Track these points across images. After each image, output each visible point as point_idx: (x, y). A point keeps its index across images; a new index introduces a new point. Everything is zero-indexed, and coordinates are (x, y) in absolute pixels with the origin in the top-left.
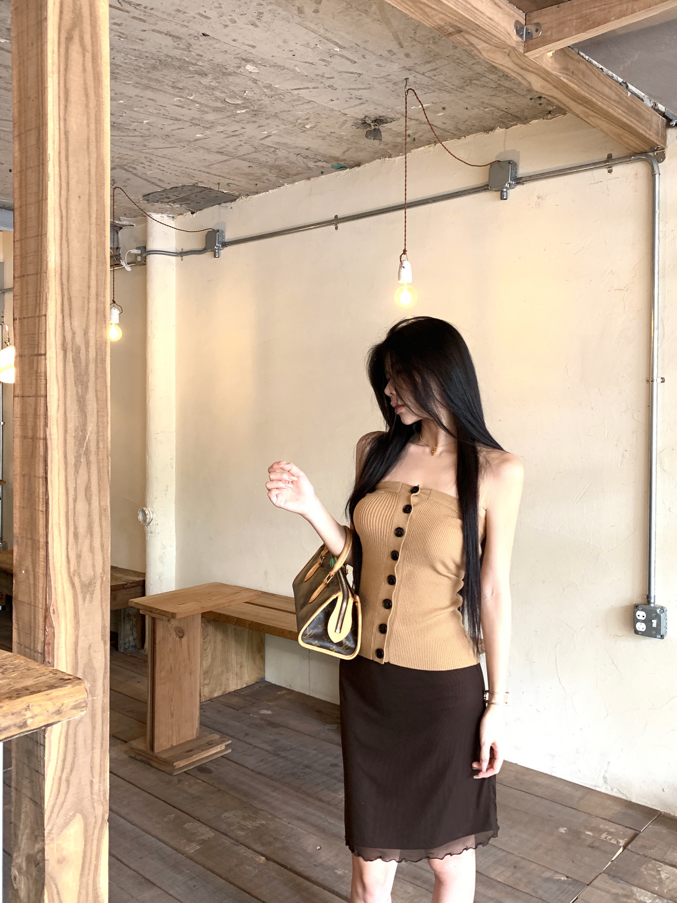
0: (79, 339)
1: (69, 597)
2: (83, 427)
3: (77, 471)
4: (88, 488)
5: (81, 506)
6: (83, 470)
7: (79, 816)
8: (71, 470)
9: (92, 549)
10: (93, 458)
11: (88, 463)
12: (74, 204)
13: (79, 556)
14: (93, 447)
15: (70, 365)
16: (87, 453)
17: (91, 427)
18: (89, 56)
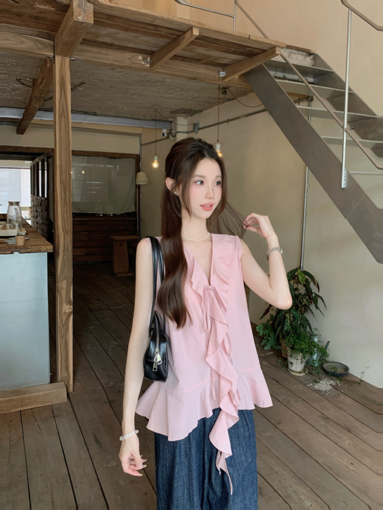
0: (64, 179)
1: (63, 234)
2: (66, 198)
3: (64, 207)
4: (67, 211)
5: (65, 215)
6: (66, 208)
7: (65, 280)
8: (63, 207)
9: (68, 224)
10: (68, 205)
11: (67, 206)
12: (63, 151)
13: (65, 225)
14: (68, 202)
15: (62, 185)
16: (66, 204)
17: (67, 199)
18: (66, 119)
